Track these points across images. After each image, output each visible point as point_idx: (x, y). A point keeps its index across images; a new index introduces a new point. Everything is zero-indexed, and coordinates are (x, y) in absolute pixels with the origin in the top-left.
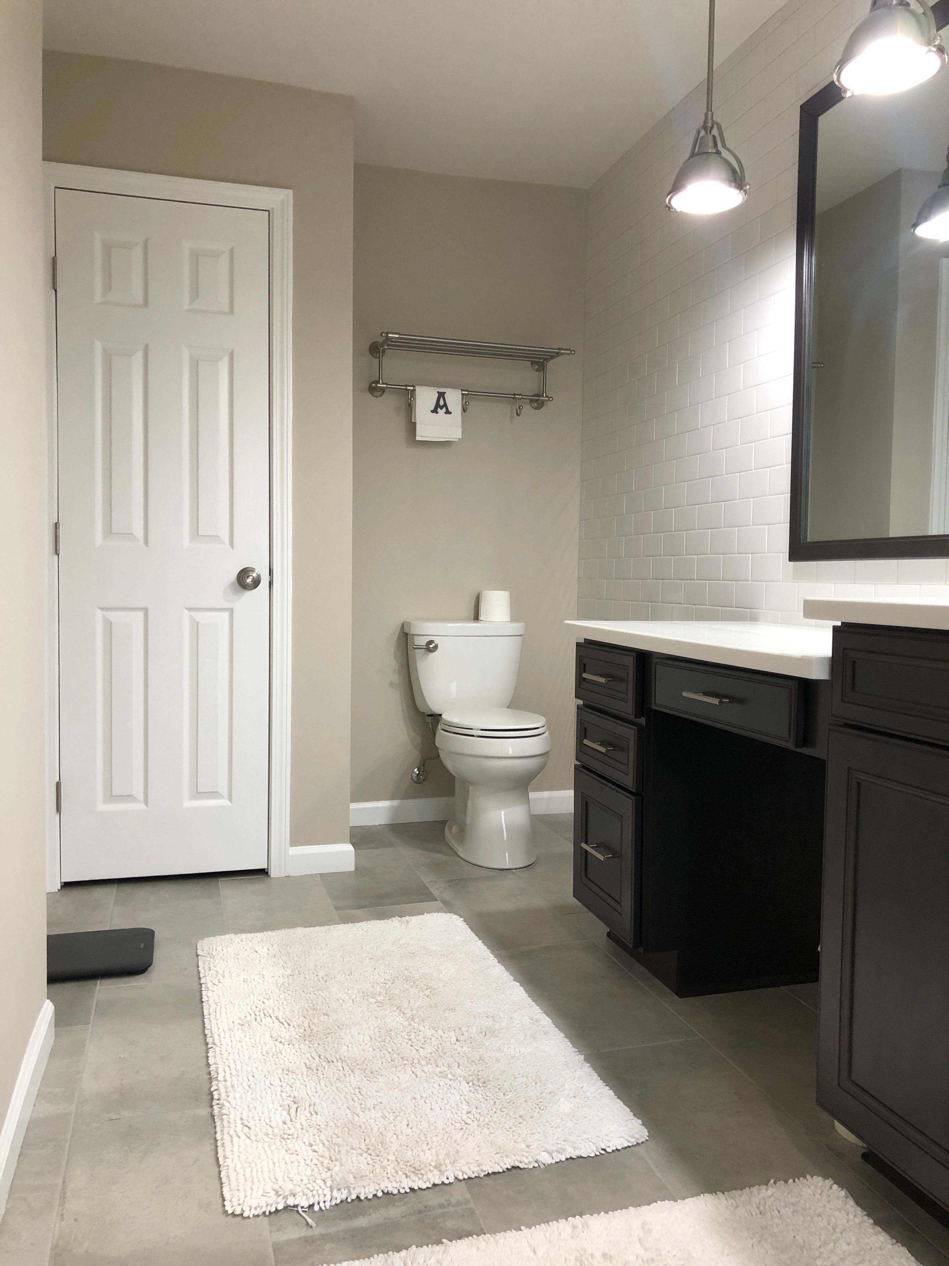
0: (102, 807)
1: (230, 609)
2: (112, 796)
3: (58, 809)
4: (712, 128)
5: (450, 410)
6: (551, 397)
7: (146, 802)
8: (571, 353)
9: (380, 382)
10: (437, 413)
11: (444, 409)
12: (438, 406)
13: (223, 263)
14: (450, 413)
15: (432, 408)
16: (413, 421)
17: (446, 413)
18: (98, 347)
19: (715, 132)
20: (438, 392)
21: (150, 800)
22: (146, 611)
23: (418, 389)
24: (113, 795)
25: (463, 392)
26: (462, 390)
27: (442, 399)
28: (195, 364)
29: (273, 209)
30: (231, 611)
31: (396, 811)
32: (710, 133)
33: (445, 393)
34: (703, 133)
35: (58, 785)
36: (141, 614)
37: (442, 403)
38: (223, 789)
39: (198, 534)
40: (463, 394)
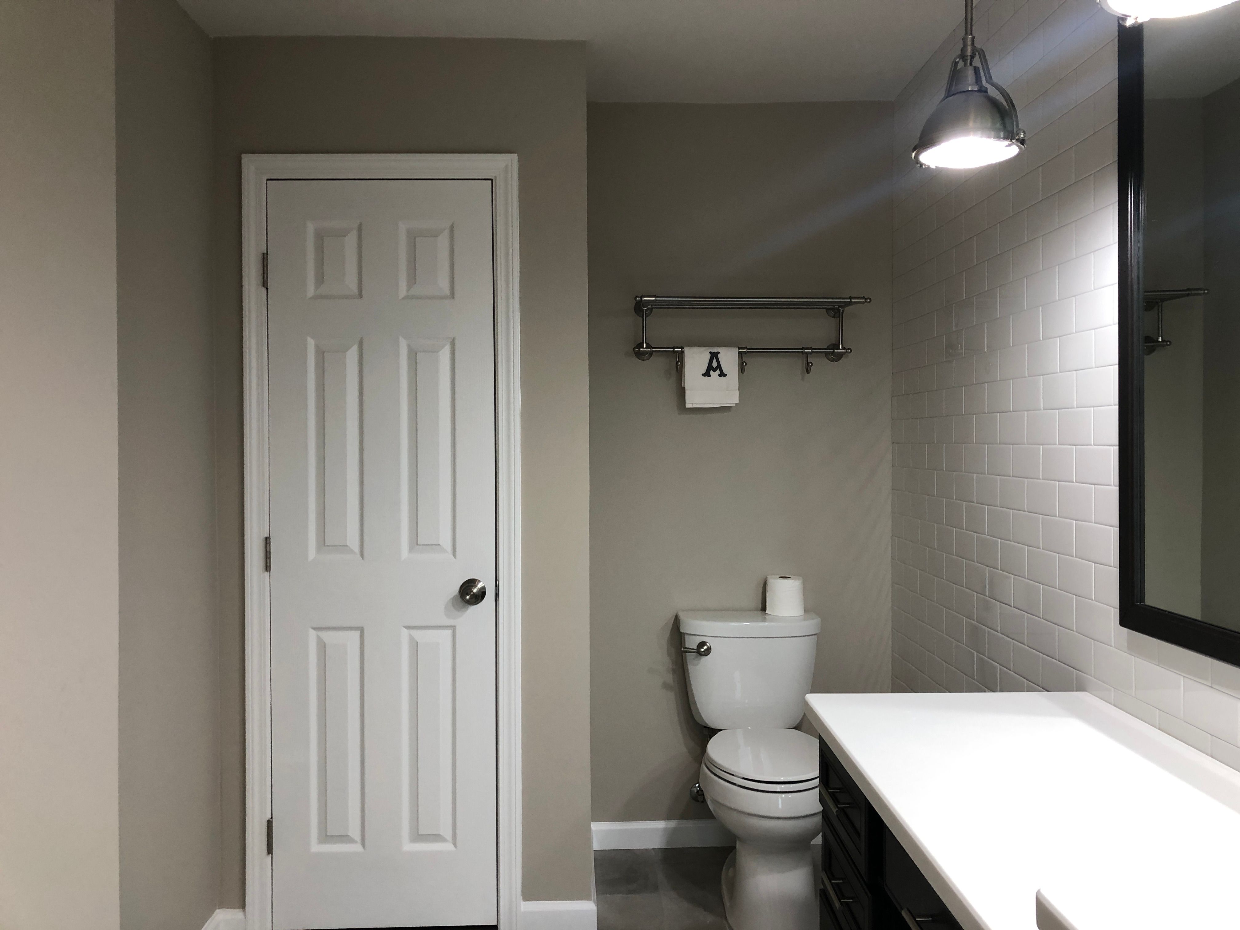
0: (316, 848)
1: (453, 626)
2: (327, 836)
3: (270, 850)
4: (972, 57)
5: (725, 372)
6: (848, 349)
7: (363, 844)
8: (866, 302)
9: (643, 345)
10: (709, 376)
11: (718, 372)
12: (710, 368)
13: (443, 241)
14: (725, 375)
15: (704, 372)
16: (682, 386)
17: (720, 375)
18: (311, 343)
19: (977, 62)
20: (710, 353)
21: (367, 841)
22: (362, 630)
23: (687, 351)
24: (328, 834)
25: (740, 350)
26: (739, 348)
27: (715, 361)
28: (413, 356)
29: (496, 177)
30: (453, 628)
31: (672, 834)
32: (971, 64)
33: (719, 353)
34: (961, 64)
35: (270, 824)
36: (357, 634)
37: (715, 364)
38: (447, 833)
39: (417, 544)
40: (740, 353)
